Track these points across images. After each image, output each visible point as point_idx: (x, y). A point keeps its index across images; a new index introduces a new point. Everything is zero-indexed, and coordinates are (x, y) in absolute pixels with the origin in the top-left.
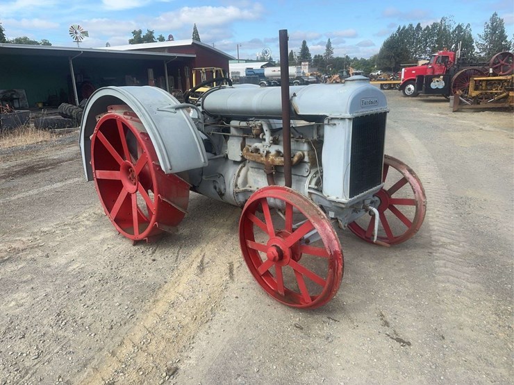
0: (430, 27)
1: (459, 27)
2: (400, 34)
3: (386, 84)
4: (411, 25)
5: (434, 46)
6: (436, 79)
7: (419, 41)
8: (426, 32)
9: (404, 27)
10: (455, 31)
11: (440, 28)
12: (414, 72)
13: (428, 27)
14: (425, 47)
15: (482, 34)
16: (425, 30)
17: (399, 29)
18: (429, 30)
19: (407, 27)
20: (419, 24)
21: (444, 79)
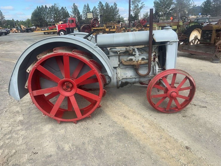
0: (51, 7)
1: (62, 8)
2: (39, 10)
3: (46, 32)
4: (42, 6)
5: (54, 16)
6: (75, 29)
7: (48, 13)
8: (50, 9)
9: (40, 7)
10: (61, 10)
11: (55, 8)
12: (61, 26)
13: (50, 7)
14: (51, 16)
15: (72, 11)
16: (49, 8)
17: (37, 7)
18: (51, 9)
19: (41, 7)
20: (46, 6)
21: (78, 29)
